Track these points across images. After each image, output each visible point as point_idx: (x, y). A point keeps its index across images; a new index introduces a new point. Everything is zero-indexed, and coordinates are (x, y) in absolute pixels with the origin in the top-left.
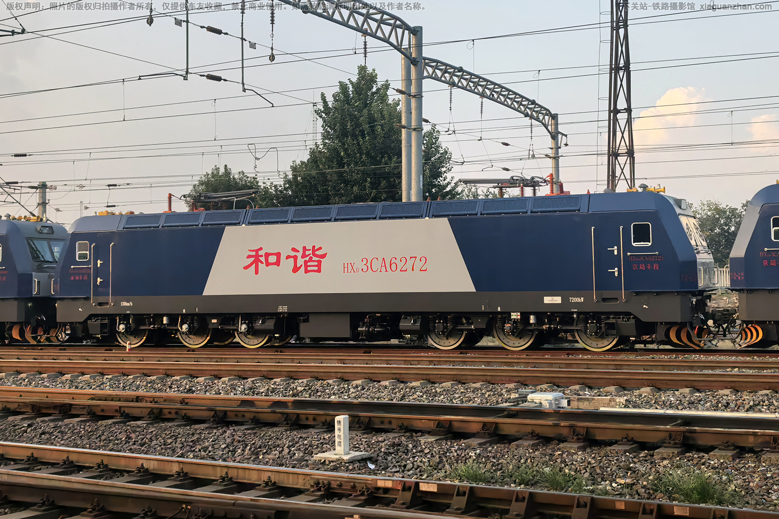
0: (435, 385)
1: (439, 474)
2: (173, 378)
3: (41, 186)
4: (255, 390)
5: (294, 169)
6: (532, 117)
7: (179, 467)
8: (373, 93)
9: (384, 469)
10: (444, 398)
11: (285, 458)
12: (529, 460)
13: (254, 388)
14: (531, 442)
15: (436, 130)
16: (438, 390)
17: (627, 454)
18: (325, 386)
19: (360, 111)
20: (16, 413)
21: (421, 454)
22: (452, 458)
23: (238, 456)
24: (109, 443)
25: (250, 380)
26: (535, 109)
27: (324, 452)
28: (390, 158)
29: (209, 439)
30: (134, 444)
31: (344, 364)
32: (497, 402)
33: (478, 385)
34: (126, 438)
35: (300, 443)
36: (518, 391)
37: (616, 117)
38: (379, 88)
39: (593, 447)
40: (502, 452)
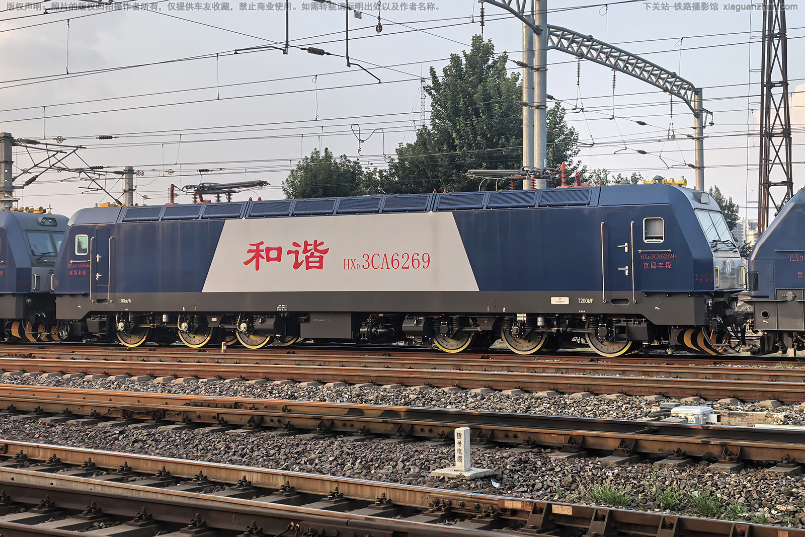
0: (564, 396)
1: (573, 495)
2: (274, 382)
3: (127, 172)
4: (363, 397)
5: (400, 152)
6: (671, 92)
7: (285, 481)
8: (490, 67)
9: (510, 489)
10: (574, 411)
11: (399, 474)
12: (675, 483)
13: (362, 395)
14: (677, 462)
15: (560, 108)
16: (568, 402)
17: (788, 477)
18: (440, 394)
19: (474, 87)
20: (106, 419)
21: (552, 472)
22: (587, 478)
23: (348, 470)
24: (206, 453)
25: (357, 386)
26: (676, 83)
27: (442, 468)
28: (508, 140)
29: (315, 451)
30: (234, 455)
31: (460, 370)
32: (636, 416)
33: (613, 397)
34: (225, 448)
35: (416, 457)
36: (659, 405)
37: (771, 93)
38: (496, 62)
39: (749, 469)
40: (644, 472)
